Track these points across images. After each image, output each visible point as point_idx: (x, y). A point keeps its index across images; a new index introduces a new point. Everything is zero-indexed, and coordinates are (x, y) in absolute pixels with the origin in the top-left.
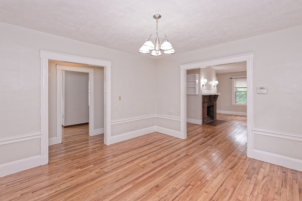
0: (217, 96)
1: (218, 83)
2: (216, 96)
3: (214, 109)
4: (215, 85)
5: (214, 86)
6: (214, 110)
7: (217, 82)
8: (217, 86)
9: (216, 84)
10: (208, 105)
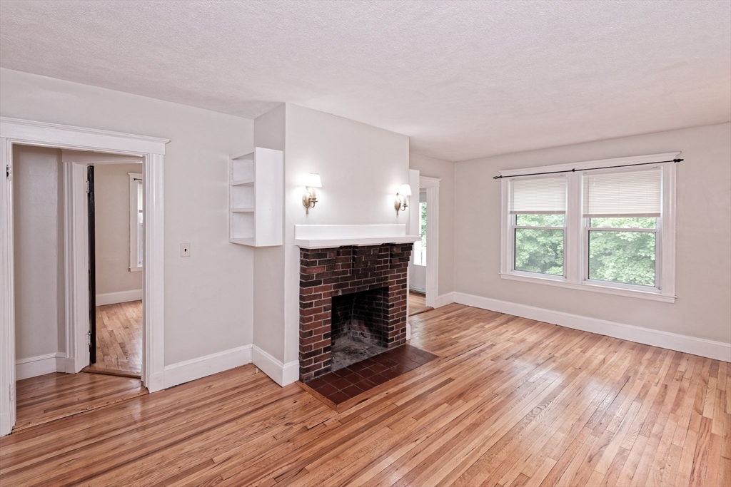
2: (396, 249)
4: (400, 200)
5: (397, 208)
10: (337, 292)
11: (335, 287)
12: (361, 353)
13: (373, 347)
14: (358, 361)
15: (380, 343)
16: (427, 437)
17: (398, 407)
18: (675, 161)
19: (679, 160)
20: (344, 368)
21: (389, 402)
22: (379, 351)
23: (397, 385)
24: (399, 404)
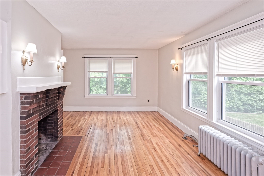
0: (65, 88)
1: (66, 61)
2: (62, 90)
3: (57, 117)
4: (59, 64)
5: (58, 68)
6: (57, 120)
7: (64, 60)
8: (63, 67)
9: (61, 63)
10: (40, 118)
11: (40, 115)
12: (45, 150)
13: (48, 144)
14: (48, 154)
15: (52, 140)
16: (115, 172)
17: (91, 167)
18: (136, 58)
19: (137, 58)
20: (44, 162)
21: (85, 167)
22: (54, 144)
23: (79, 157)
24: (90, 164)
